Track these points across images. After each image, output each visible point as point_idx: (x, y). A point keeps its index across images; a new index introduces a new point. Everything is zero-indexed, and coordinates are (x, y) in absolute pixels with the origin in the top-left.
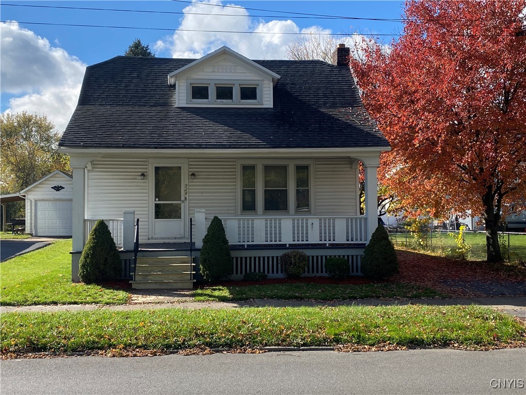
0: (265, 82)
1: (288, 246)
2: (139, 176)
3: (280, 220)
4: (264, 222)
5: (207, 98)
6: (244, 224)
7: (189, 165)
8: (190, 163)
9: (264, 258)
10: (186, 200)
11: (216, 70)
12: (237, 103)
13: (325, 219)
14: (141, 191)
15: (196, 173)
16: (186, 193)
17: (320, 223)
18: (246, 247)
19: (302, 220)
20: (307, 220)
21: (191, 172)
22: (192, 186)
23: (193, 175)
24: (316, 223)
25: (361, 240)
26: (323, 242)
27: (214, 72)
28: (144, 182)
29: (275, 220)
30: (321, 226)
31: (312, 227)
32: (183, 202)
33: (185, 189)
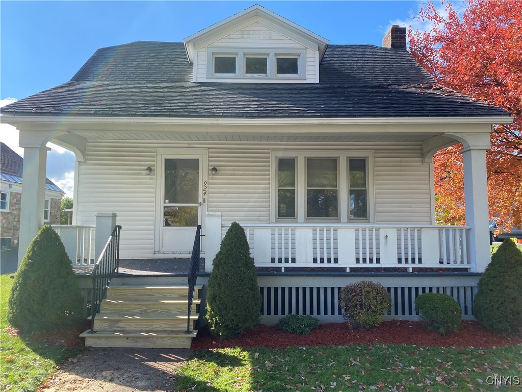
0: (309, 51)
1: (348, 270)
2: (144, 170)
3: (336, 229)
4: (310, 232)
5: (235, 72)
6: (280, 234)
7: (209, 157)
8: (210, 154)
9: (311, 289)
10: (204, 201)
11: (246, 36)
12: (272, 77)
13: (406, 230)
14: (146, 190)
15: (217, 168)
16: (205, 194)
17: (399, 236)
18: (283, 270)
19: (371, 230)
20: (378, 230)
21: (212, 166)
22: (211, 184)
23: (215, 169)
24: (392, 234)
25: (462, 262)
26: (403, 265)
27: (243, 38)
28: (151, 179)
29: (328, 229)
30: (399, 240)
31: (386, 241)
32: (201, 204)
33: (204, 188)
